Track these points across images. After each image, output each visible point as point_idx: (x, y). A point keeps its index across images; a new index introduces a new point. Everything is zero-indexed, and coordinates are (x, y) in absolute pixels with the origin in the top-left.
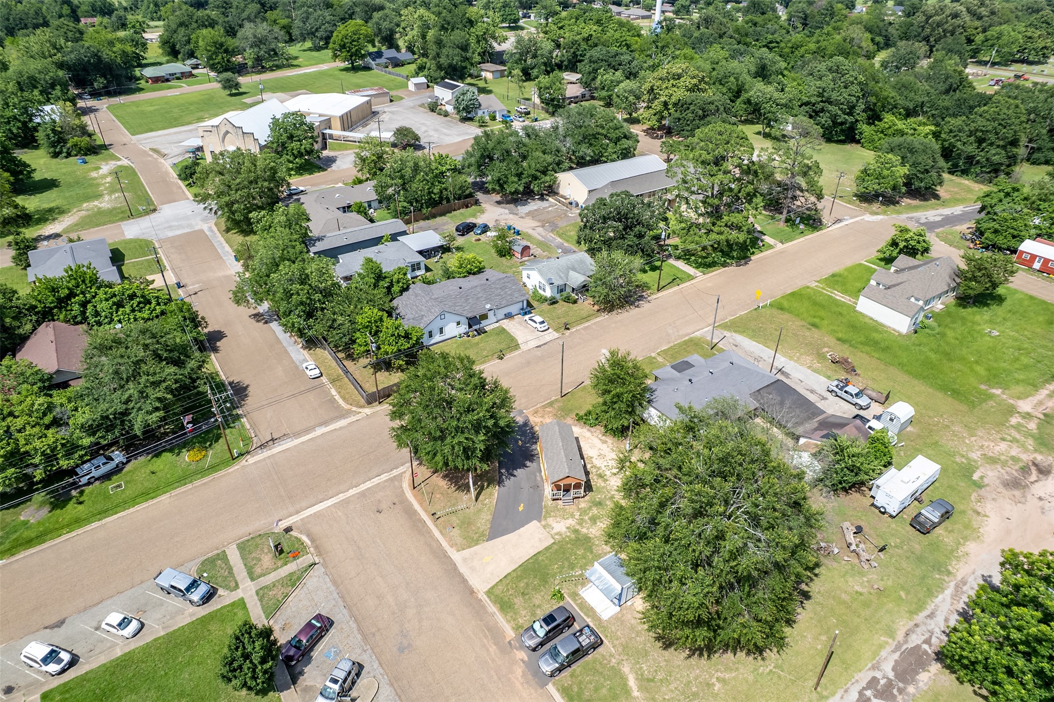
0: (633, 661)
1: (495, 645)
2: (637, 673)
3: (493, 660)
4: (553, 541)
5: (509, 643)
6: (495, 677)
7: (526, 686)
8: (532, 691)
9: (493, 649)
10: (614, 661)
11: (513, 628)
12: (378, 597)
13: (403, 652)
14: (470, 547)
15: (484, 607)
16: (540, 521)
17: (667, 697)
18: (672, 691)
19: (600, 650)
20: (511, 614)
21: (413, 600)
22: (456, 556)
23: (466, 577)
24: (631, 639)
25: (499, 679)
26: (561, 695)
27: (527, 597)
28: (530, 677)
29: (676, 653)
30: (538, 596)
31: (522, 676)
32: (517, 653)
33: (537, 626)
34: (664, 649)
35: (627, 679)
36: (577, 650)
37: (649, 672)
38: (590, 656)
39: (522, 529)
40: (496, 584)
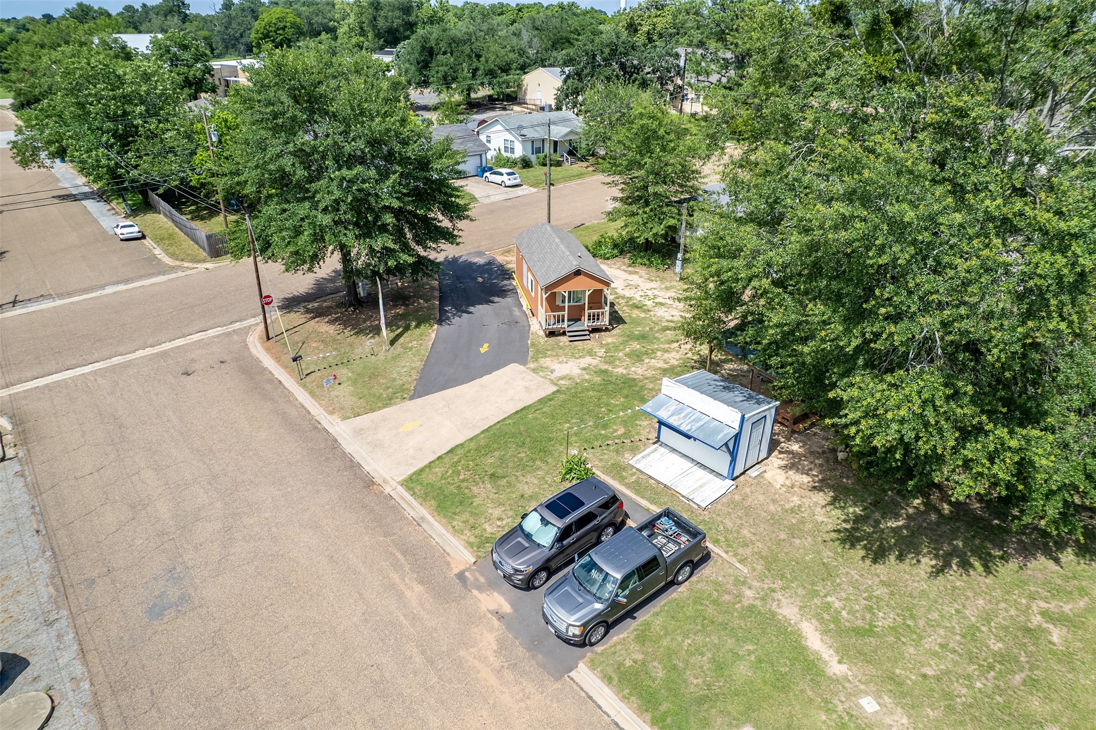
0: (801, 591)
1: (422, 582)
2: (821, 621)
3: (414, 619)
4: (555, 389)
5: (461, 576)
6: (418, 659)
7: (509, 675)
8: (530, 688)
9: (415, 592)
10: (749, 593)
11: (471, 545)
12: (132, 507)
13: (160, 615)
14: (373, 410)
15: (396, 509)
16: (523, 362)
17: (929, 672)
18: (935, 654)
19: (707, 571)
20: (466, 516)
21: (219, 505)
22: (339, 428)
23: (357, 458)
24: (779, 542)
25: (431, 662)
26: (618, 691)
27: (503, 482)
28: (520, 651)
29: (905, 566)
30: (529, 478)
31: (498, 653)
32: (482, 597)
33: (532, 524)
34: (875, 561)
35: (798, 634)
36: (652, 564)
37: (851, 612)
38: (682, 588)
39: (486, 378)
40: (430, 465)
